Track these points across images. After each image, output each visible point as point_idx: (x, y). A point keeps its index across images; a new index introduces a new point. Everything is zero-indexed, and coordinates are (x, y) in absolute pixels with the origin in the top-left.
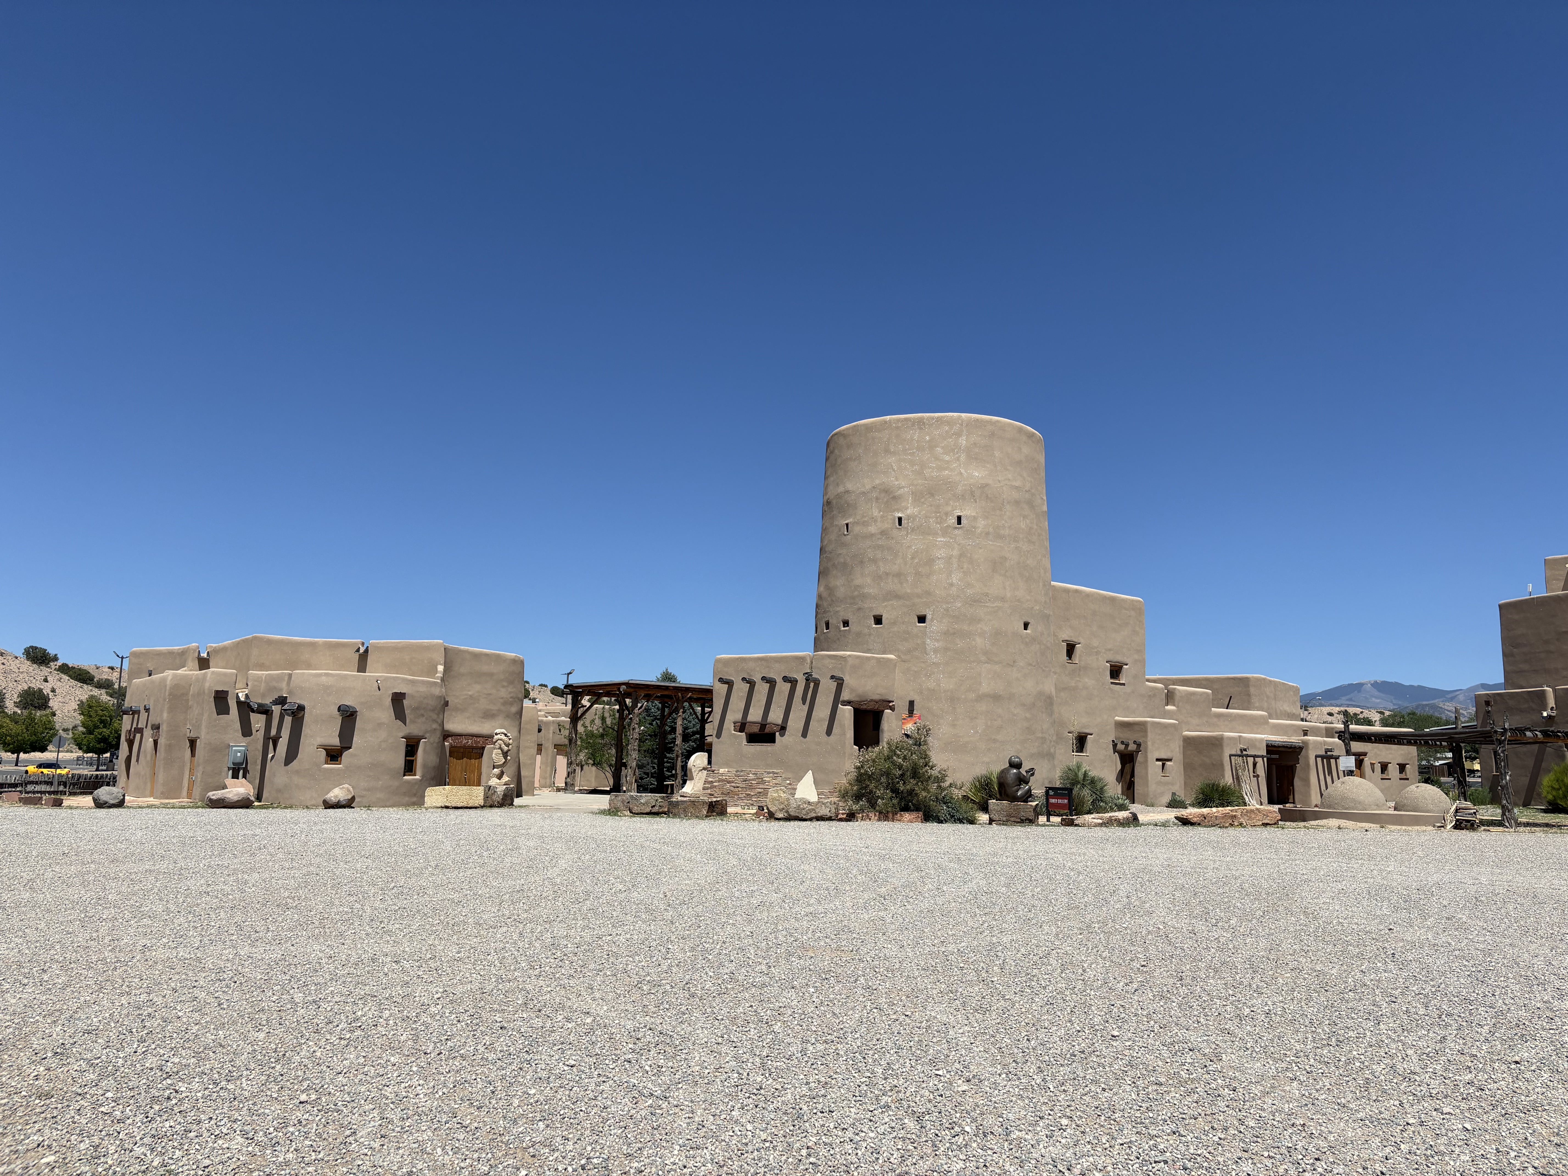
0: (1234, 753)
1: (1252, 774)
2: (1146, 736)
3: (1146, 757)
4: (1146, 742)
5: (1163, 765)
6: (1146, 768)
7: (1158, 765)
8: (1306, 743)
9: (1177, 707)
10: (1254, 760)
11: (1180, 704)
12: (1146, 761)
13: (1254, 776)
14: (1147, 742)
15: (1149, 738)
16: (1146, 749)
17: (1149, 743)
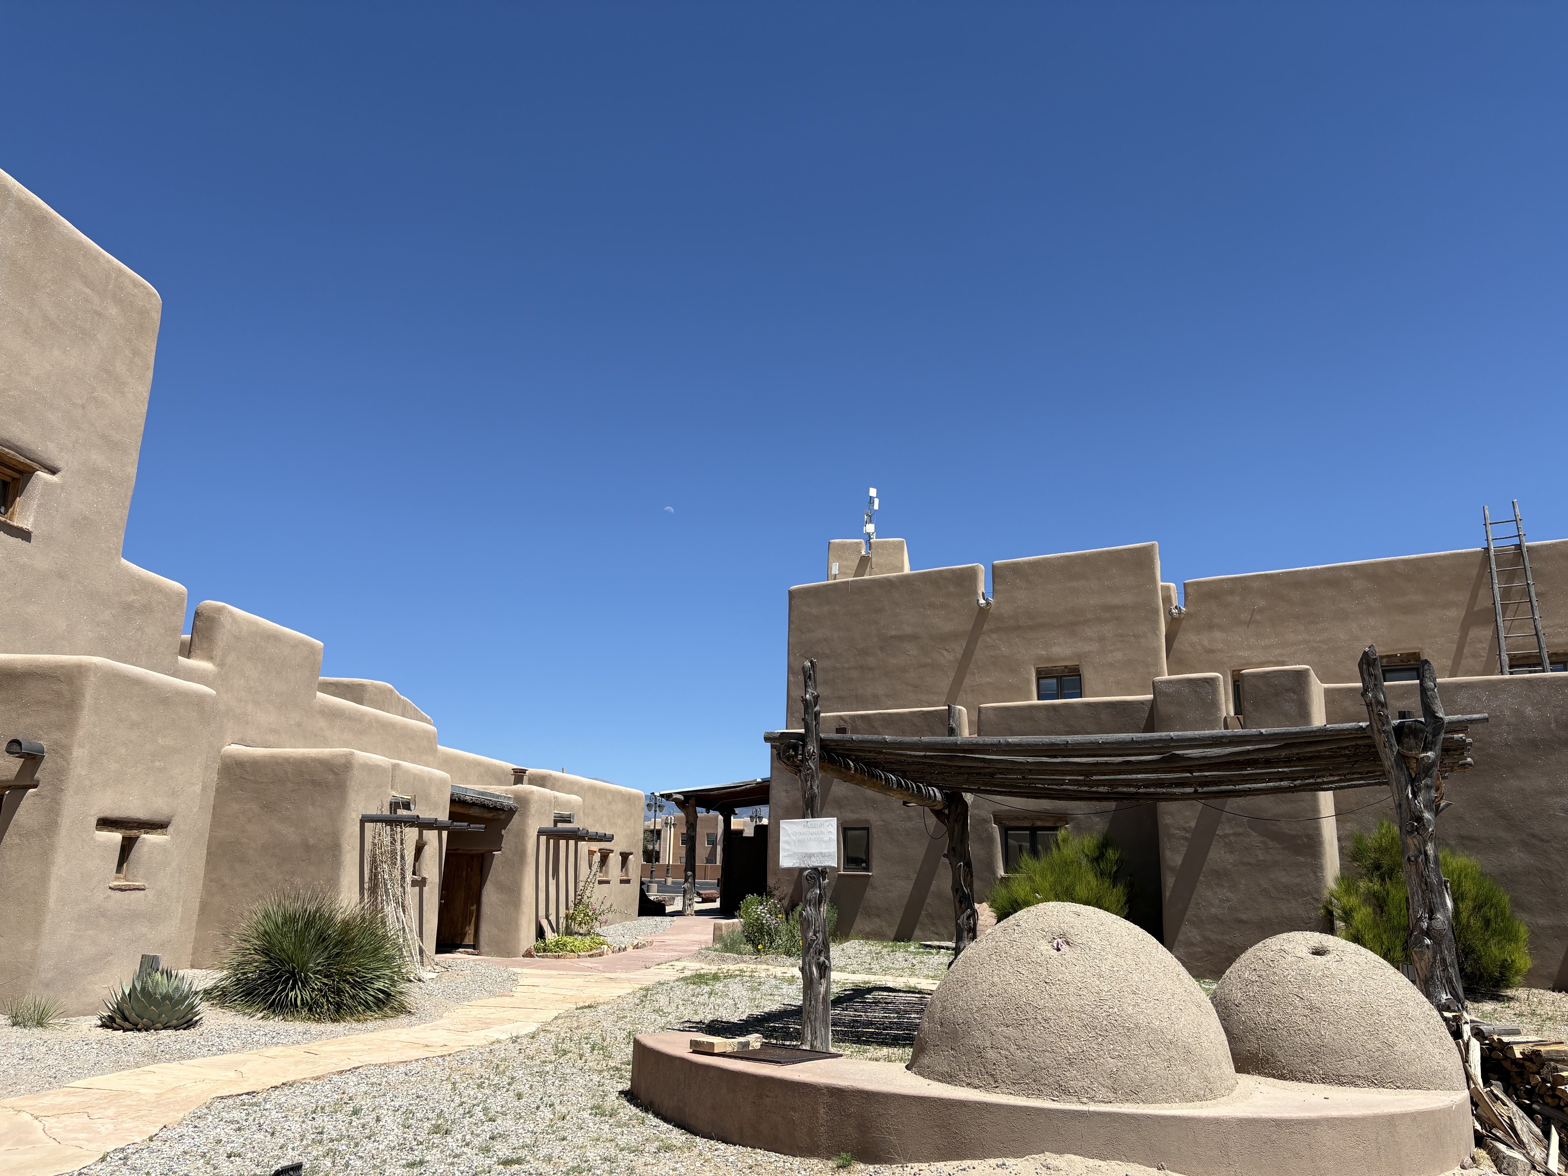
0: (373, 811)
1: (409, 877)
2: (68, 724)
3: (53, 812)
4: (63, 750)
5: (127, 846)
6: (45, 856)
7: (105, 846)
8: (523, 801)
9: (221, 665)
10: (421, 835)
11: (231, 659)
12: (51, 826)
13: (414, 883)
14: (68, 748)
15: (80, 733)
16: (60, 775)
17: (79, 753)
